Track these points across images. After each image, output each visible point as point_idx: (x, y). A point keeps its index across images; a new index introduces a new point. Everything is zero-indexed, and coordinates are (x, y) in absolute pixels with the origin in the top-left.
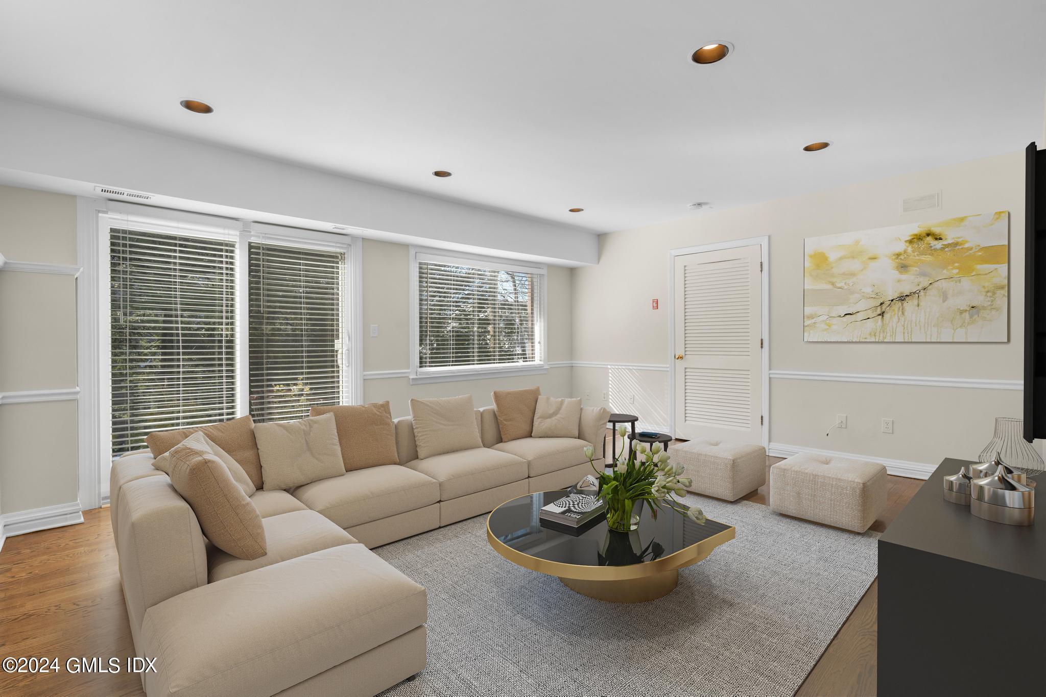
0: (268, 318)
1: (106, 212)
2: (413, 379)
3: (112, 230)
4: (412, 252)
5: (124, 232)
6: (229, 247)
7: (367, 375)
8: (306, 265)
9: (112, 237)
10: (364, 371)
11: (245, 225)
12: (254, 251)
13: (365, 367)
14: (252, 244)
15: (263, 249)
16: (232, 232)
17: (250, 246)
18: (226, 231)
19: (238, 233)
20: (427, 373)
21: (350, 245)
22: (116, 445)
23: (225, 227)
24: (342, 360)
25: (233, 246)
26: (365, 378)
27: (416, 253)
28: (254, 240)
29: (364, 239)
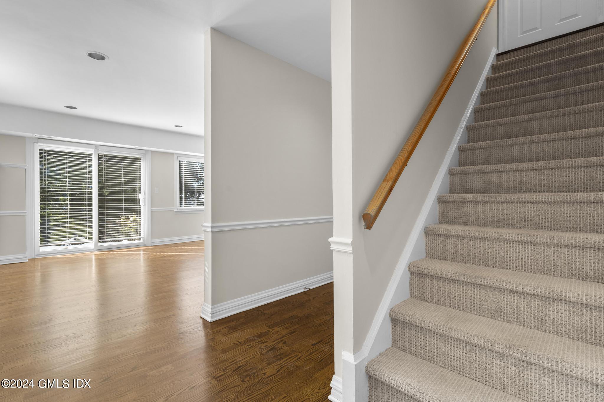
0: (106, 185)
1: (37, 143)
2: (176, 212)
3: (40, 150)
4: (176, 156)
5: (45, 150)
6: (90, 156)
7: (153, 209)
8: (124, 162)
9: (40, 153)
10: (152, 207)
11: (96, 147)
12: (100, 157)
13: (152, 206)
14: (100, 154)
15: (104, 156)
16: (90, 149)
17: (99, 155)
18: (88, 149)
19: (93, 150)
20: (183, 209)
21: (145, 154)
22: (42, 234)
23: (87, 148)
24: (142, 203)
25: (91, 155)
26: (152, 210)
27: (178, 157)
28: (101, 153)
29: (152, 151)
